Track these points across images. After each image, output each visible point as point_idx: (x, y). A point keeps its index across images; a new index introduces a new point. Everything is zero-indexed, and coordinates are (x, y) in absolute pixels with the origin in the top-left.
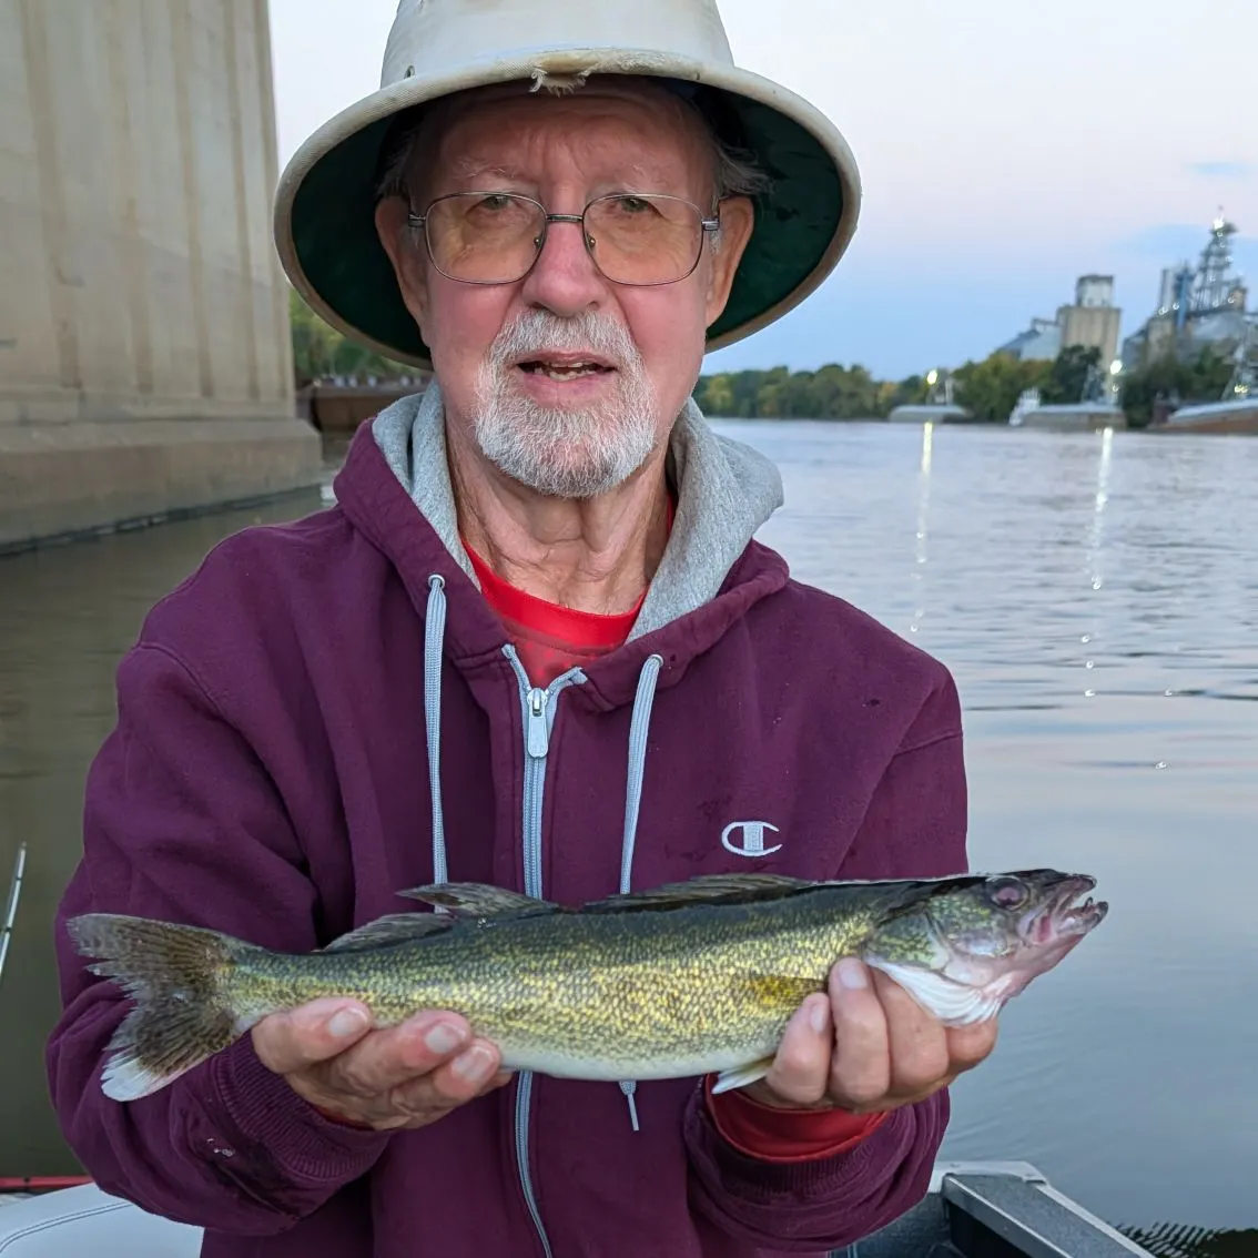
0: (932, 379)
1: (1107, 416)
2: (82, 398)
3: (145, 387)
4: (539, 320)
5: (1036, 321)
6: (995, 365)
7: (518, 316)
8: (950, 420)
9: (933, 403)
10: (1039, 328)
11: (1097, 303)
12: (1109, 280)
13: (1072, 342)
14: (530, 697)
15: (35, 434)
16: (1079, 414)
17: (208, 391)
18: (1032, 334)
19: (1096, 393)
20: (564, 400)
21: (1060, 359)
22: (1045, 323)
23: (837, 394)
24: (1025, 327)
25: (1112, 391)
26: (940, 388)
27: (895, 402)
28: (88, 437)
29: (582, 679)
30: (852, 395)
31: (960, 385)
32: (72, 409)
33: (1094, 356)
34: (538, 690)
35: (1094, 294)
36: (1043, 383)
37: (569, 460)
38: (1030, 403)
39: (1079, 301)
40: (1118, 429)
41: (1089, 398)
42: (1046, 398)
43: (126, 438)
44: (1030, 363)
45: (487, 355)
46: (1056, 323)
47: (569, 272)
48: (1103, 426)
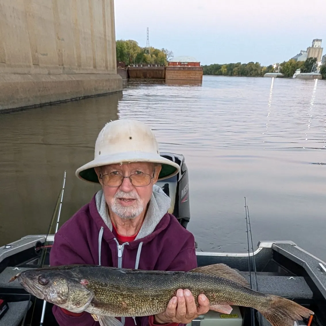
0: (275, 66)
1: (317, 76)
2: (64, 68)
3: (79, 66)
4: (122, 193)
5: (301, 51)
6: (291, 62)
7: (119, 191)
8: (278, 77)
9: (275, 72)
10: (302, 53)
11: (317, 46)
12: (321, 40)
13: (310, 57)
14: (119, 247)
15: (52, 77)
16: (310, 75)
17: (95, 67)
18: (301, 54)
19: (315, 70)
20: (127, 205)
21: (307, 61)
22: (304, 52)
23: (252, 70)
24: (299, 53)
25: (319, 69)
26: (277, 68)
27: (265, 72)
28: (65, 78)
29: (128, 244)
30: (255, 70)
31: (282, 67)
32: (61, 71)
33: (315, 60)
34: (120, 245)
35: (317, 44)
36: (302, 67)
37: (127, 214)
38: (298, 72)
39: (313, 46)
40: (319, 79)
41: (313, 71)
42: (302, 71)
43: (74, 78)
44: (299, 62)
45: (113, 197)
46: (307, 52)
47: (127, 186)
48: (316, 78)
